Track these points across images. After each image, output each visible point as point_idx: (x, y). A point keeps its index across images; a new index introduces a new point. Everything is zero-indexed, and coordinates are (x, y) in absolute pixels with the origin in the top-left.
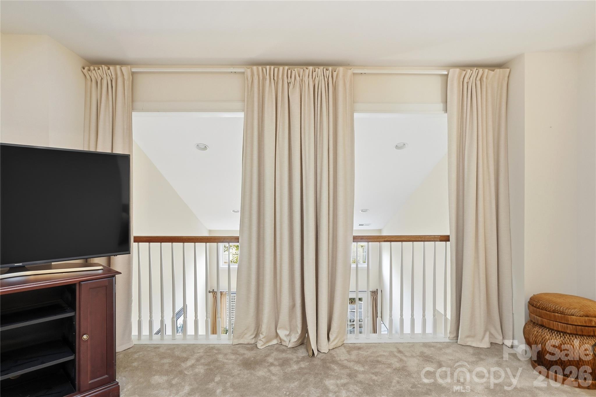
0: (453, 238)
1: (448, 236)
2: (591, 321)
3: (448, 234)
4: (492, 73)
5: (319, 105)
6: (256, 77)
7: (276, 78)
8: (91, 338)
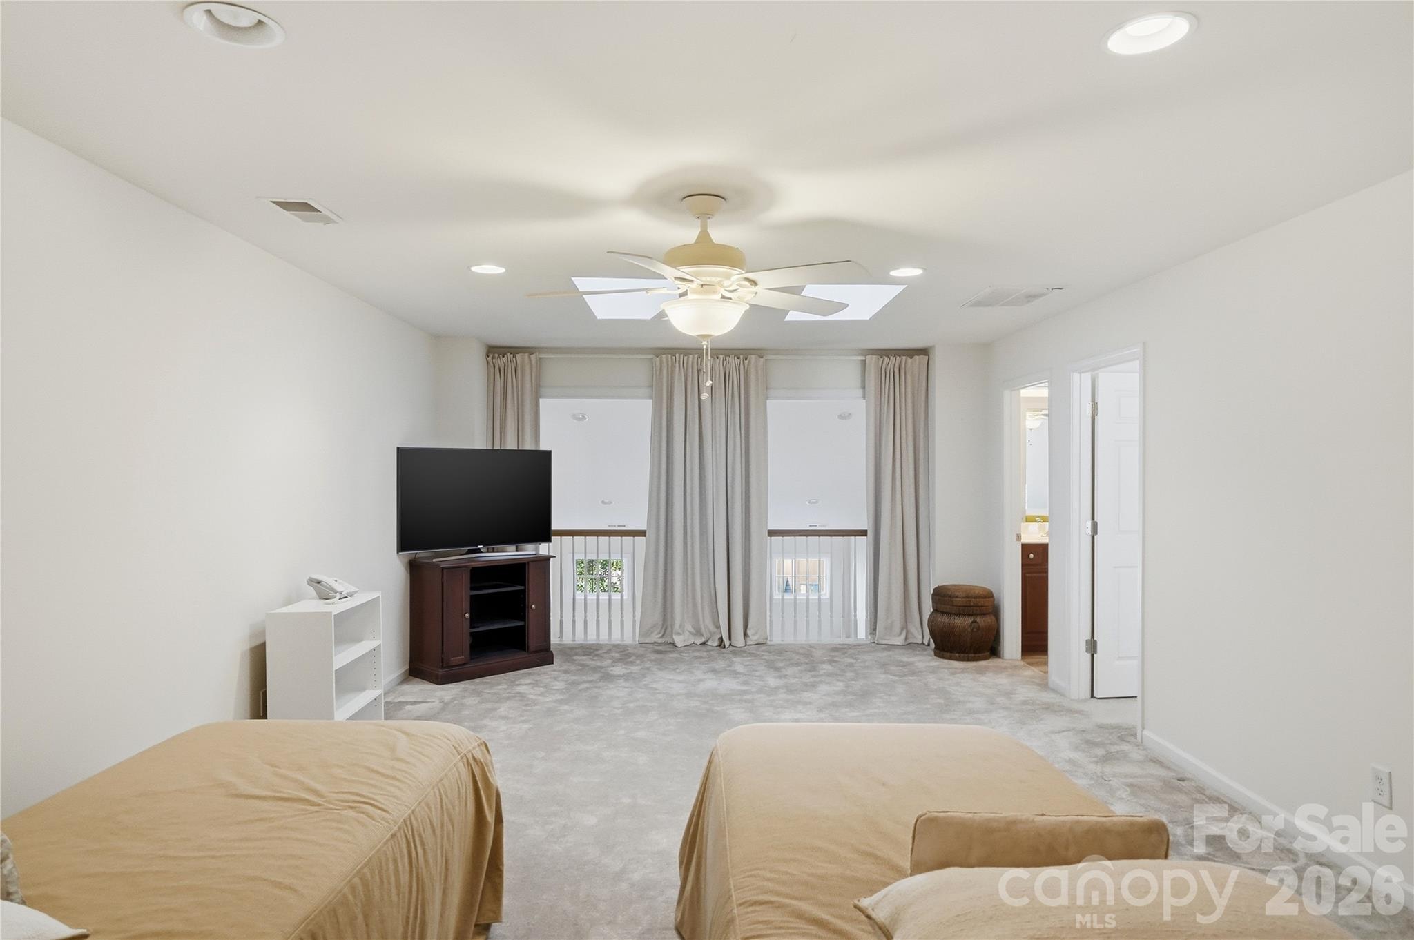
0: (870, 533)
1: (866, 531)
2: (970, 601)
3: (866, 529)
4: (910, 360)
5: (730, 391)
6: (665, 364)
7: (685, 365)
8: (536, 607)
